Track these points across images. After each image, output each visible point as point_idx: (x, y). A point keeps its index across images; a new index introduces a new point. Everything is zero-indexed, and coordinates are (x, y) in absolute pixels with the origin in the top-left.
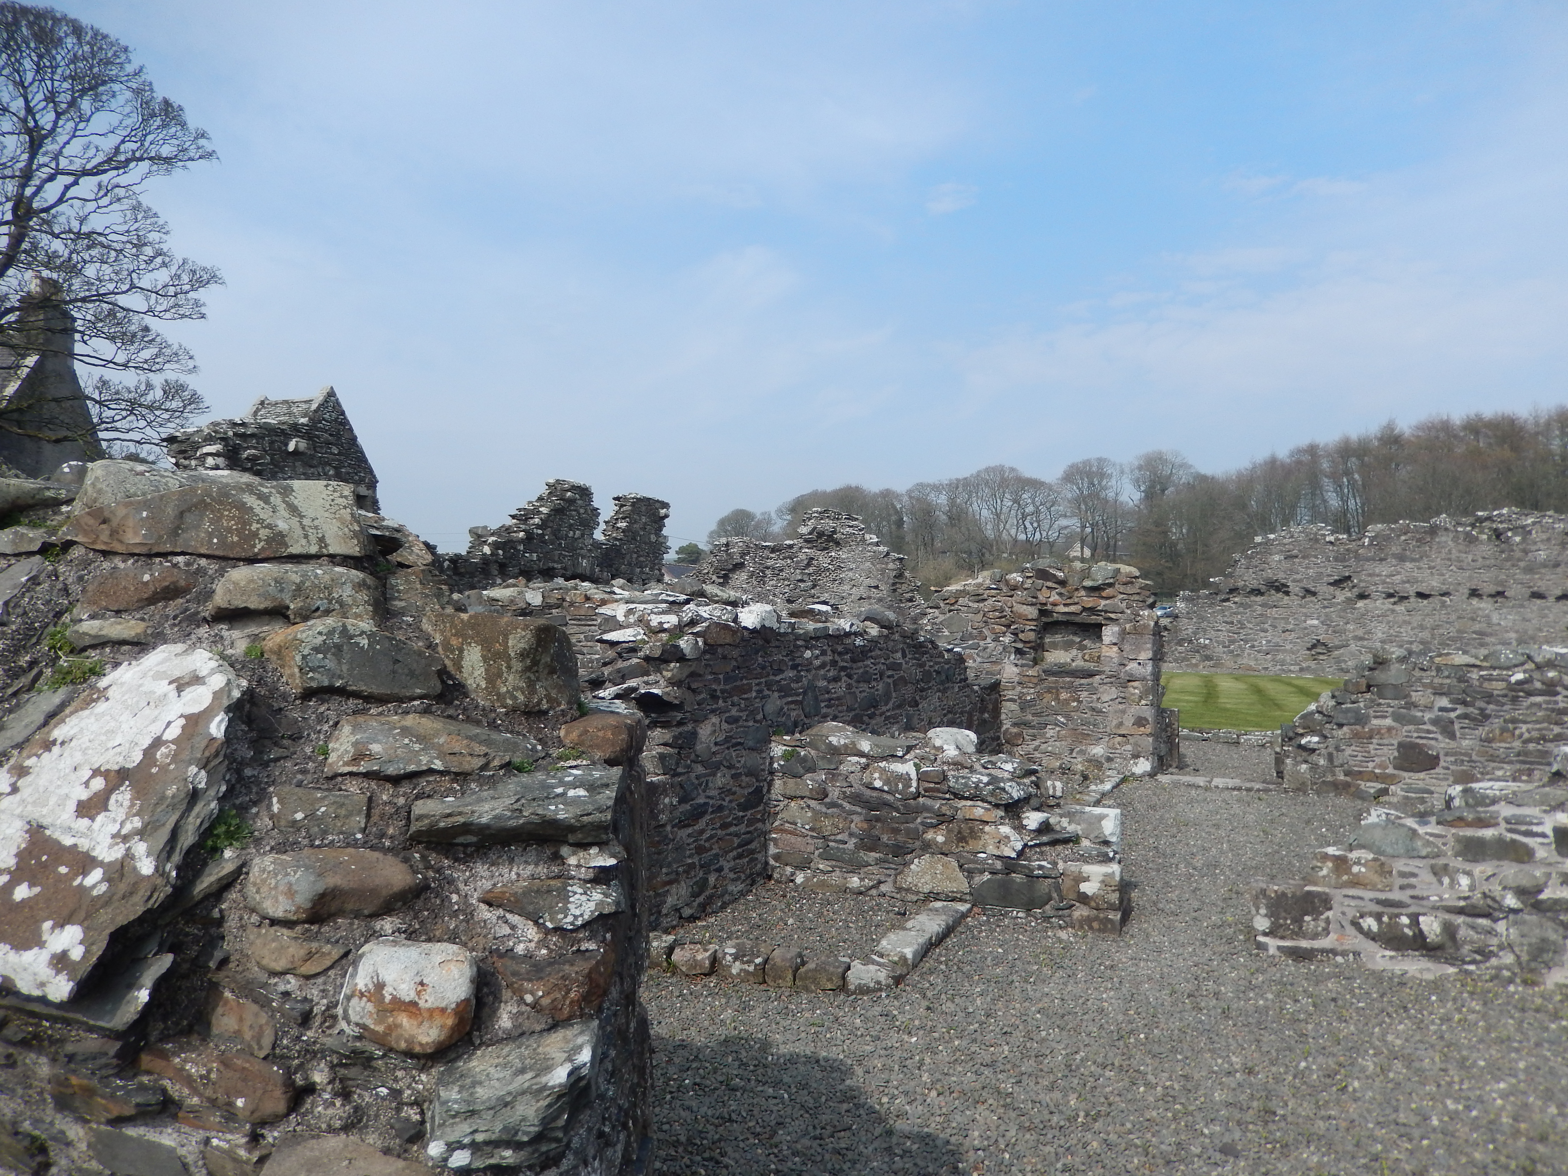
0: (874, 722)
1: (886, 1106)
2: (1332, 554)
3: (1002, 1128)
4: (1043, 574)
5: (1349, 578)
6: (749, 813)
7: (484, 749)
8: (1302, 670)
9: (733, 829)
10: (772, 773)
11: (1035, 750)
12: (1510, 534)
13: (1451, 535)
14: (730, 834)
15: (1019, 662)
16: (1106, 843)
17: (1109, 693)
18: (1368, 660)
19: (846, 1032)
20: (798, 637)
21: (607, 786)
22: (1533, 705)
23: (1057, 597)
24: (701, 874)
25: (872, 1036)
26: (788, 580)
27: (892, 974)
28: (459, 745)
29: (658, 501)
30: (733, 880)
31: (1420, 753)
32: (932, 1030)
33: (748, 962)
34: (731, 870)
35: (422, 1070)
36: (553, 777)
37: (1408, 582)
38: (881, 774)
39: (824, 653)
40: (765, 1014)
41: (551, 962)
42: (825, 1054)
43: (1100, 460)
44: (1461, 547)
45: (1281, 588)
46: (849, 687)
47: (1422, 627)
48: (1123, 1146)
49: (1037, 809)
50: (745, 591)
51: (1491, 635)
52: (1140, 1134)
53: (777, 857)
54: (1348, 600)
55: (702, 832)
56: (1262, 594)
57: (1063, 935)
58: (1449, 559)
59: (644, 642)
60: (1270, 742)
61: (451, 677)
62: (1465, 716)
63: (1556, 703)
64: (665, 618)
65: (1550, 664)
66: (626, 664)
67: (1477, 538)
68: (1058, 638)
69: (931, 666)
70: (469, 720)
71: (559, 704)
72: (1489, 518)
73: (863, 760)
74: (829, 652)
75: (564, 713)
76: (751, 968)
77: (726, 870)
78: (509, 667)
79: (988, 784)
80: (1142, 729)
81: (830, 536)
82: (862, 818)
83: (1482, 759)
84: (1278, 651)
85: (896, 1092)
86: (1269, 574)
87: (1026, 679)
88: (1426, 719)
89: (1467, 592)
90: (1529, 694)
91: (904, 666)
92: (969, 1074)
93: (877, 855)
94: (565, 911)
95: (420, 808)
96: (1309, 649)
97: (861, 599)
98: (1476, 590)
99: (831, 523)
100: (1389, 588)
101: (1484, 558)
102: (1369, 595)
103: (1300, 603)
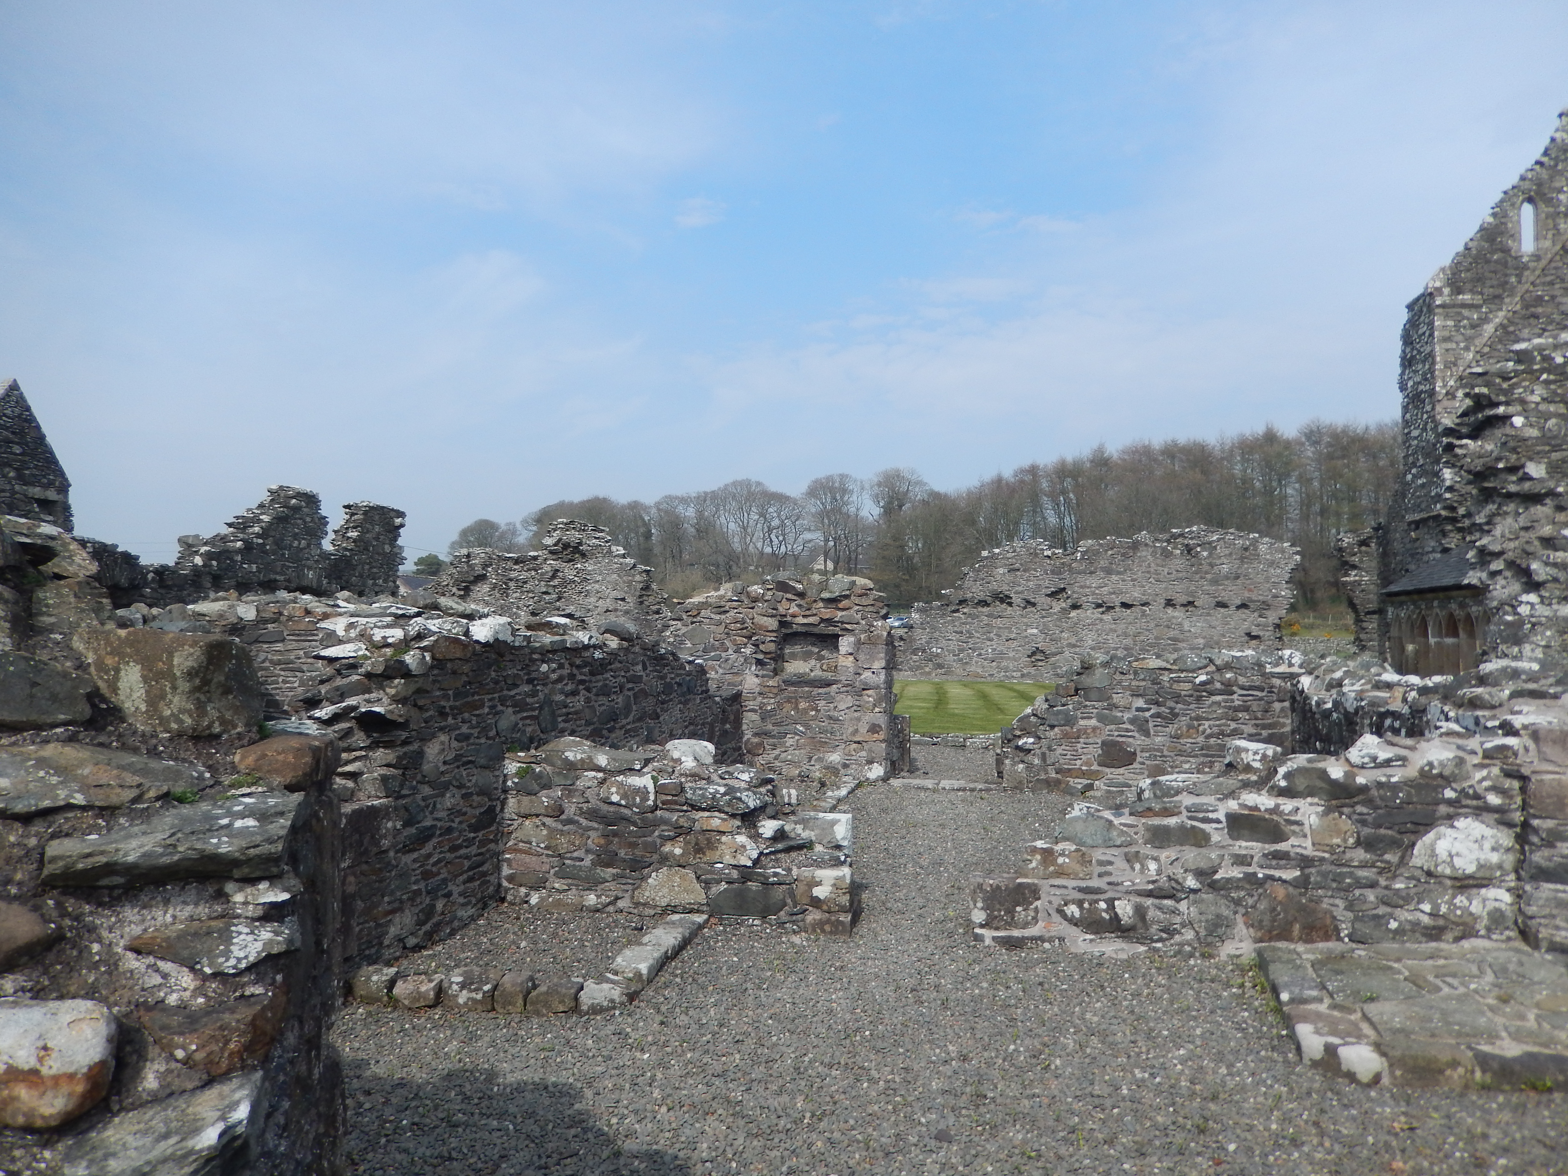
0: (614, 735)
1: (615, 1127)
2: (1049, 568)
3: (731, 1137)
4: (783, 587)
5: (1064, 589)
6: (480, 834)
7: (137, 779)
8: (1023, 676)
9: (463, 851)
10: (505, 791)
11: (776, 758)
12: (1199, 549)
13: (1150, 550)
14: (460, 857)
15: (760, 673)
16: (838, 847)
17: (845, 702)
18: (1077, 665)
19: (577, 1054)
20: (534, 650)
21: (282, 814)
22: (1214, 703)
23: (796, 609)
24: (428, 901)
25: (603, 1056)
26: (533, 592)
27: (626, 991)
28: (107, 776)
29: (393, 510)
30: (463, 905)
31: (1120, 750)
32: (665, 1045)
33: (476, 990)
34: (460, 894)
35: (45, 1146)
36: (221, 807)
37: (1114, 593)
38: (618, 788)
39: (561, 666)
40: (493, 1044)
41: (208, 1011)
42: (554, 1079)
43: (843, 477)
44: (1159, 561)
45: (1005, 599)
46: (588, 700)
47: (1126, 635)
48: (846, 1142)
49: (773, 817)
50: (487, 604)
51: (1183, 641)
52: (862, 1130)
53: (511, 879)
54: (1063, 609)
55: (429, 856)
56: (988, 605)
57: (796, 939)
58: (1148, 572)
59: (365, 657)
60: (993, 745)
61: (104, 700)
62: (1158, 715)
63: (1233, 701)
64: (389, 632)
65: (1228, 666)
66: (346, 681)
67: (1172, 553)
68: (798, 649)
69: (672, 679)
70: (124, 747)
71: (235, 727)
72: (1182, 535)
73: (600, 775)
74: (567, 666)
75: (240, 736)
76: (479, 996)
77: (455, 895)
78: (174, 688)
79: (724, 794)
80: (876, 735)
81: (576, 548)
82: (599, 833)
83: (1172, 754)
84: (1002, 658)
85: (626, 1112)
86: (994, 586)
87: (767, 689)
88: (1125, 719)
89: (1163, 602)
90: (1211, 694)
91: (645, 678)
92: (700, 1086)
93: (615, 871)
94: (227, 954)
95: (54, 848)
96: (1029, 656)
97: (607, 611)
98: (1171, 600)
99: (577, 534)
100: (1098, 599)
101: (1178, 571)
102: (1081, 605)
103: (1021, 613)
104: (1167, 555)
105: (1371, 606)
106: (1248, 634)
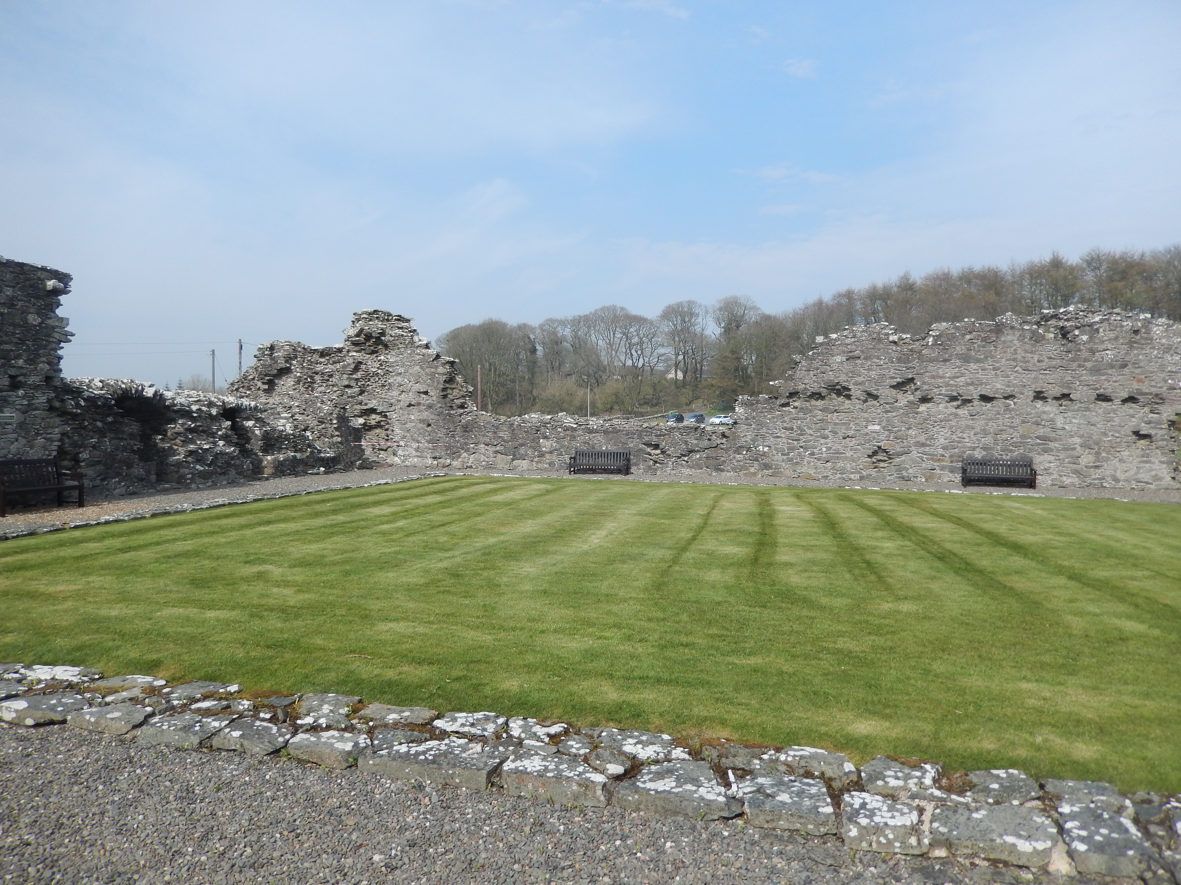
2: (895, 355)
5: (912, 380)
8: (862, 478)
12: (1077, 332)
13: (1017, 334)
26: (337, 385)
29: (41, 268)
37: (972, 384)
43: (690, 303)
45: (842, 391)
47: (985, 433)
50: (292, 398)
51: (1056, 440)
54: (910, 403)
56: (823, 398)
58: (1015, 360)
67: (1043, 337)
72: (1055, 316)
81: (378, 338)
84: (838, 458)
86: (830, 376)
89: (1032, 394)
96: (870, 456)
97: (410, 405)
98: (1042, 392)
99: (380, 325)
100: (952, 391)
101: (1050, 358)
102: (932, 398)
103: (861, 407)
106: (1136, 433)
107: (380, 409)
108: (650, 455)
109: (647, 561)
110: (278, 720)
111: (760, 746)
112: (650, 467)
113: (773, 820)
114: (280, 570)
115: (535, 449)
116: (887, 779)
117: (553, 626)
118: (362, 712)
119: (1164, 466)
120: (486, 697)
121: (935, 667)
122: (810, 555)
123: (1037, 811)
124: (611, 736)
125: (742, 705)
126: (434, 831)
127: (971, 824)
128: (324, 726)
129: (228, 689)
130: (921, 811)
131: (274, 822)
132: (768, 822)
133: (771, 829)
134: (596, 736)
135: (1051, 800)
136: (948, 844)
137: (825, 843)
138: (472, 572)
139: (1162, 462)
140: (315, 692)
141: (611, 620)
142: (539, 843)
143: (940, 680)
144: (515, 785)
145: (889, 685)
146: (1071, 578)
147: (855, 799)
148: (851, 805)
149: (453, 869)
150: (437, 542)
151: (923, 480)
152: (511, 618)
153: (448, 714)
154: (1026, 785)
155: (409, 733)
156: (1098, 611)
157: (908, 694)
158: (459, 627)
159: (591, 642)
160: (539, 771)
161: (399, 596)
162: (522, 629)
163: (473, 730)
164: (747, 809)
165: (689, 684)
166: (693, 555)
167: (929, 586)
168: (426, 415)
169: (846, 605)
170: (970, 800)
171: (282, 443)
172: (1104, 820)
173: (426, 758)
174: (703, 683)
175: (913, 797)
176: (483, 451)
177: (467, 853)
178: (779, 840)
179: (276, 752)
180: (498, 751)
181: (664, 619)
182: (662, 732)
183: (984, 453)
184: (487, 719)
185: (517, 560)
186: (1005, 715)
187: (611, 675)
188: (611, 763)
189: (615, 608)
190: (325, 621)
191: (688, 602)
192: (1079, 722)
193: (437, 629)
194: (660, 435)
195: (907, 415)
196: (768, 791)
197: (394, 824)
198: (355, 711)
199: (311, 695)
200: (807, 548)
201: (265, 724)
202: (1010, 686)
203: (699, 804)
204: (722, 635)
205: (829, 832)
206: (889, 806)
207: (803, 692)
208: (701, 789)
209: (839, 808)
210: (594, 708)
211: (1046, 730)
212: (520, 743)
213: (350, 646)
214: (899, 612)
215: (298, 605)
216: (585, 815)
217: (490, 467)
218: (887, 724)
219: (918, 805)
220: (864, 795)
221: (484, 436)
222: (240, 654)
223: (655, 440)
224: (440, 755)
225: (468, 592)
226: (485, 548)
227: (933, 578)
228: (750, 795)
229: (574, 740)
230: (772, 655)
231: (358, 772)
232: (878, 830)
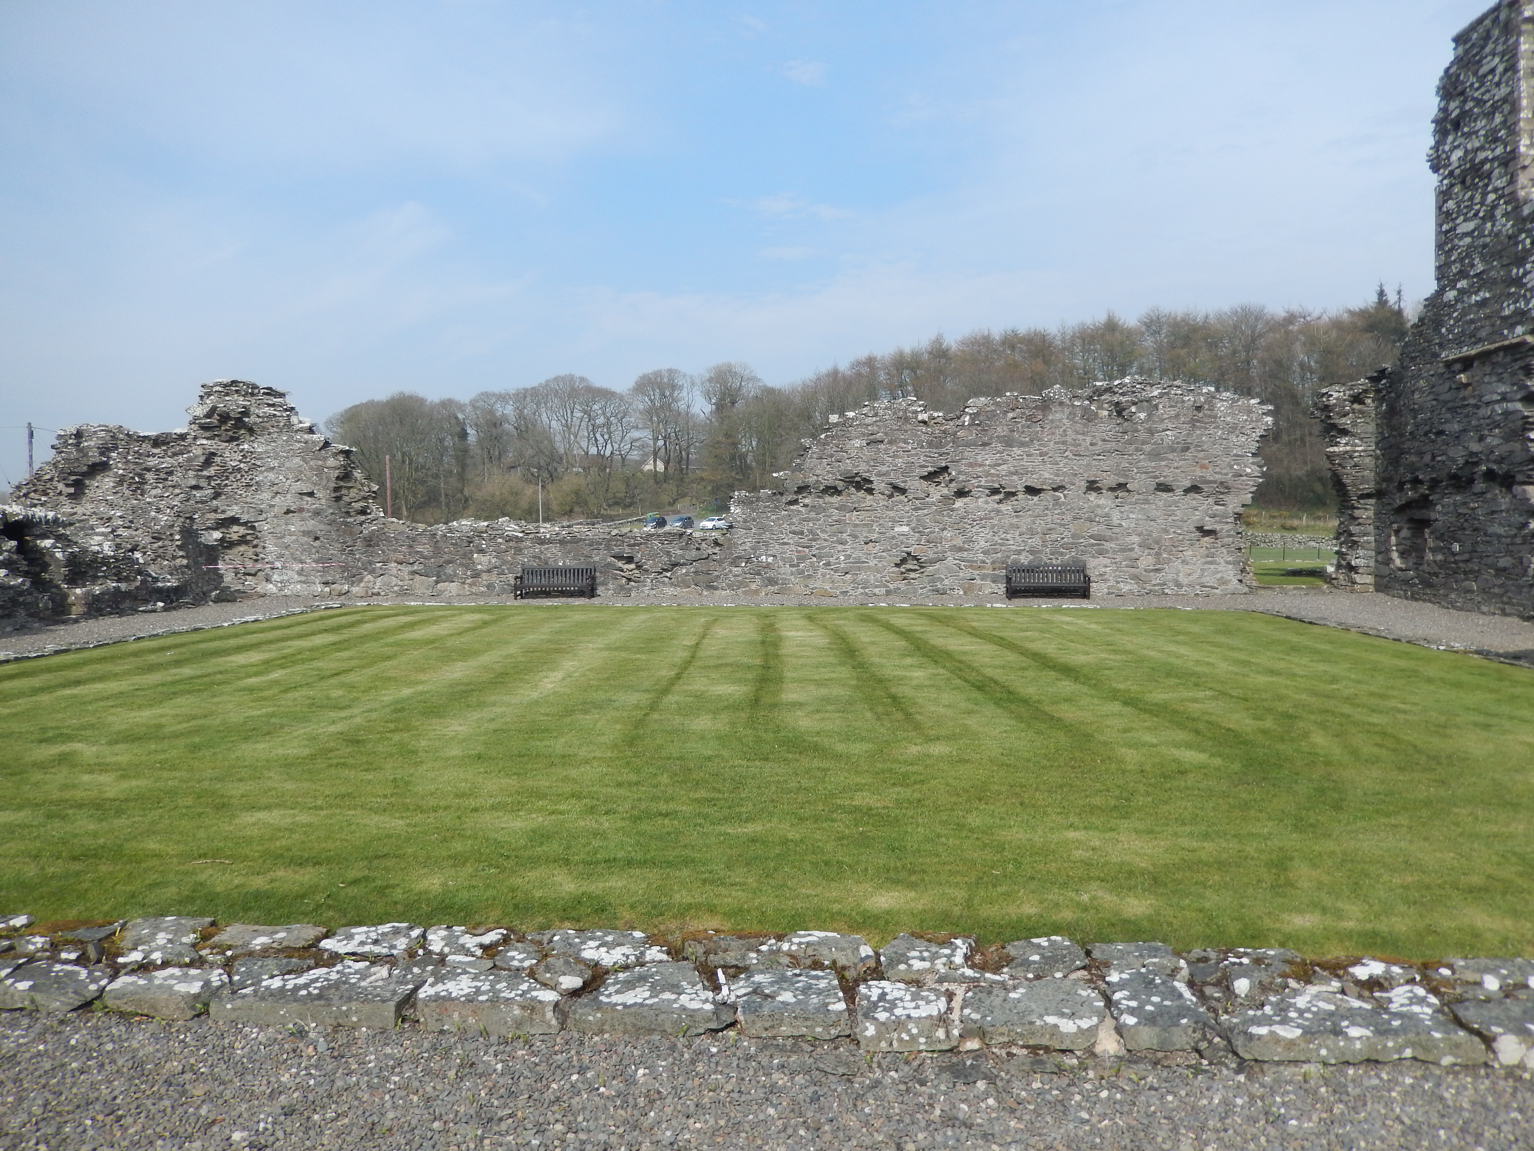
2: (925, 438)
5: (946, 469)
8: (888, 593)
12: (1133, 409)
13: (1067, 411)
26: (177, 486)
37: (1016, 473)
43: (671, 371)
45: (862, 484)
47: (1032, 532)
50: (109, 504)
51: (1111, 539)
54: (945, 497)
56: (839, 493)
58: (1064, 443)
67: (1096, 414)
72: (1109, 390)
81: (237, 419)
84: (859, 569)
86: (848, 466)
89: (1084, 484)
96: (897, 565)
97: (288, 512)
98: (1095, 482)
99: (241, 401)
100: (993, 481)
101: (1104, 440)
102: (970, 491)
103: (886, 503)
104: (1089, 417)
105: (1368, 487)
106: (1200, 529)
107: (245, 518)
108: (622, 571)
109: (617, 709)
110: (88, 960)
111: (757, 936)
112: (622, 587)
113: (772, 1027)
114: (94, 749)
115: (467, 567)
116: (911, 962)
117: (491, 802)
118: (216, 939)
119: (1231, 566)
120: (396, 903)
121: (970, 820)
122: (823, 691)
123: (1082, 983)
124: (566, 940)
125: (736, 885)
126: (321, 1090)
127: (1007, 1006)
128: (159, 962)
129: (11, 923)
130: (950, 996)
131: (83, 1103)
132: (766, 1029)
133: (770, 1038)
134: (545, 942)
135: (1098, 968)
136: (981, 1033)
137: (836, 1048)
138: (378, 736)
139: (1228, 563)
140: (146, 917)
141: (567, 789)
142: (469, 1090)
143: (975, 836)
144: (436, 1017)
145: (916, 846)
146: (1126, 703)
147: (872, 990)
148: (868, 998)
149: (348, 1139)
150: (328, 698)
151: (961, 593)
152: (432, 794)
153: (341, 930)
154: (1070, 953)
155: (285, 961)
156: (1155, 741)
157: (938, 855)
158: (359, 812)
159: (541, 819)
160: (468, 995)
161: (272, 774)
162: (446, 808)
163: (377, 949)
164: (740, 1016)
165: (670, 864)
166: (677, 698)
167: (966, 722)
168: (312, 524)
169: (866, 752)
170: (1007, 976)
171: (98, 569)
172: (1156, 986)
173: (309, 993)
174: (687, 862)
175: (941, 980)
176: (394, 572)
177: (367, 1114)
178: (781, 1050)
179: (86, 1006)
180: (412, 973)
181: (637, 784)
182: (634, 928)
183: (1031, 557)
184: (396, 932)
185: (441, 717)
186: (1049, 872)
187: (567, 860)
188: (564, 974)
189: (574, 773)
190: (161, 817)
191: (669, 758)
192: (1131, 873)
193: (327, 817)
194: (634, 545)
195: (940, 512)
196: (767, 991)
197: (263, 1088)
198: (205, 937)
199: (139, 921)
200: (819, 683)
201: (68, 968)
202: (1055, 837)
203: (680, 1016)
204: (713, 799)
205: (842, 1034)
206: (913, 994)
207: (811, 863)
208: (682, 997)
209: (854, 1003)
210: (544, 905)
211: (1094, 885)
212: (442, 959)
213: (199, 848)
214: (929, 756)
215: (122, 797)
216: (530, 1047)
217: (404, 593)
218: (913, 894)
219: (947, 990)
220: (884, 983)
221: (395, 551)
222: (31, 871)
223: (627, 551)
224: (330, 987)
225: (371, 764)
226: (397, 702)
227: (970, 712)
228: (745, 998)
229: (516, 950)
230: (775, 820)
231: (210, 1022)
232: (899, 1024)
